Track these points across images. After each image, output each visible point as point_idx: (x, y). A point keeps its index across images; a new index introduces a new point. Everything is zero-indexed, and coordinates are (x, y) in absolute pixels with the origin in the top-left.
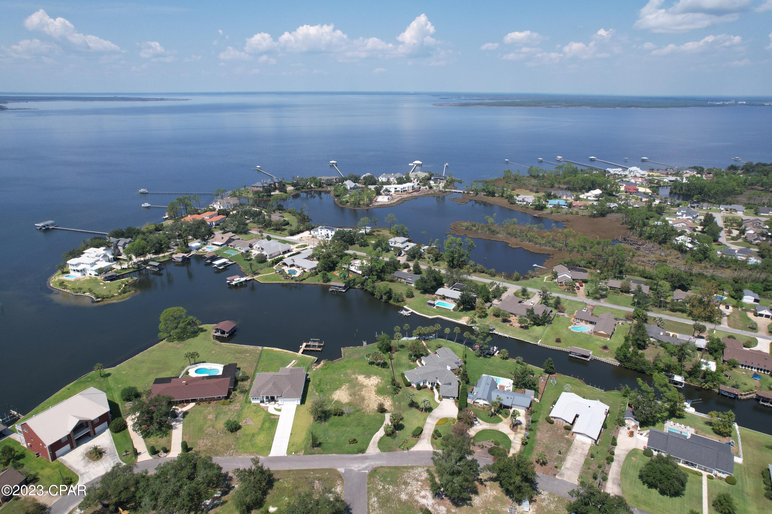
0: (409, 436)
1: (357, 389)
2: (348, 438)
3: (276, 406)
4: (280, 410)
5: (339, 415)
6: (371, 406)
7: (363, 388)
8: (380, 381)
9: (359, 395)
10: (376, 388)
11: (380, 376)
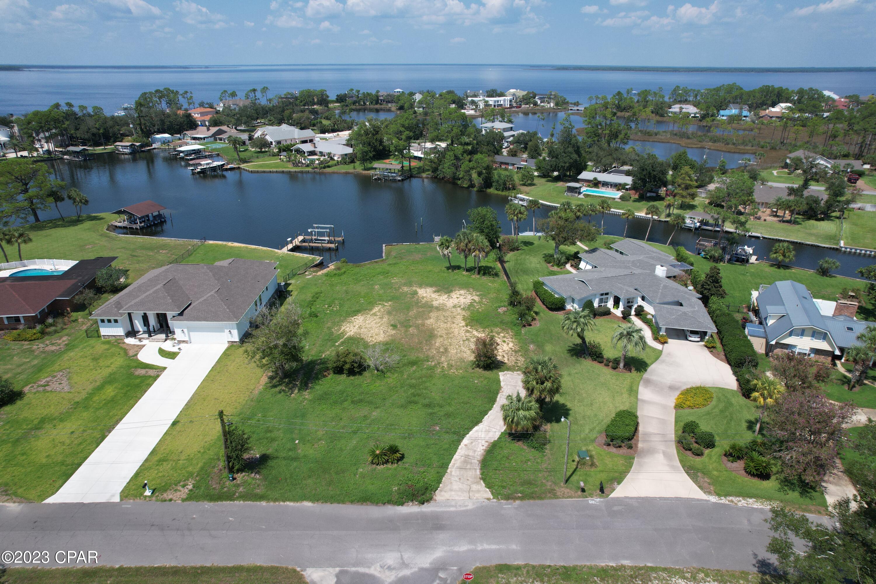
0: (593, 441)
1: (413, 312)
2: (371, 444)
3: (168, 346)
4: (172, 355)
5: (352, 372)
6: (453, 351)
7: (431, 311)
8: (477, 298)
9: (417, 327)
10: (467, 314)
11: (477, 290)
